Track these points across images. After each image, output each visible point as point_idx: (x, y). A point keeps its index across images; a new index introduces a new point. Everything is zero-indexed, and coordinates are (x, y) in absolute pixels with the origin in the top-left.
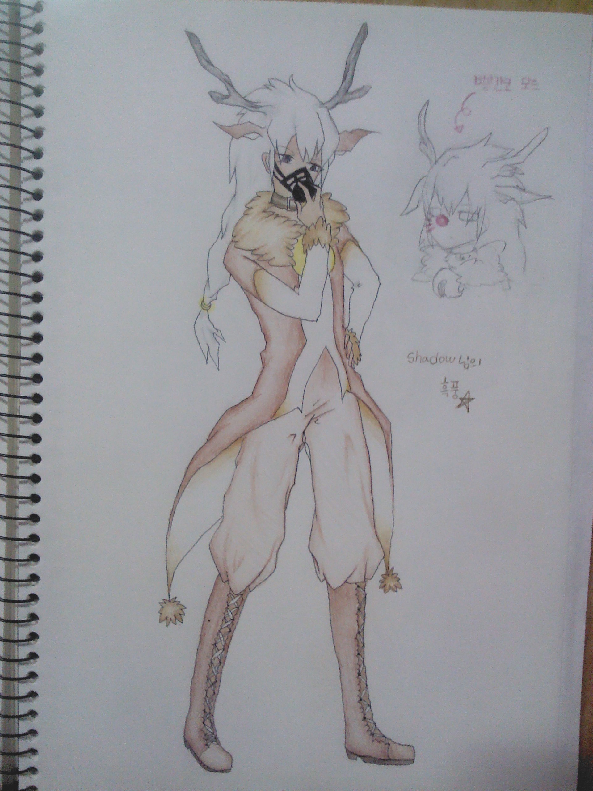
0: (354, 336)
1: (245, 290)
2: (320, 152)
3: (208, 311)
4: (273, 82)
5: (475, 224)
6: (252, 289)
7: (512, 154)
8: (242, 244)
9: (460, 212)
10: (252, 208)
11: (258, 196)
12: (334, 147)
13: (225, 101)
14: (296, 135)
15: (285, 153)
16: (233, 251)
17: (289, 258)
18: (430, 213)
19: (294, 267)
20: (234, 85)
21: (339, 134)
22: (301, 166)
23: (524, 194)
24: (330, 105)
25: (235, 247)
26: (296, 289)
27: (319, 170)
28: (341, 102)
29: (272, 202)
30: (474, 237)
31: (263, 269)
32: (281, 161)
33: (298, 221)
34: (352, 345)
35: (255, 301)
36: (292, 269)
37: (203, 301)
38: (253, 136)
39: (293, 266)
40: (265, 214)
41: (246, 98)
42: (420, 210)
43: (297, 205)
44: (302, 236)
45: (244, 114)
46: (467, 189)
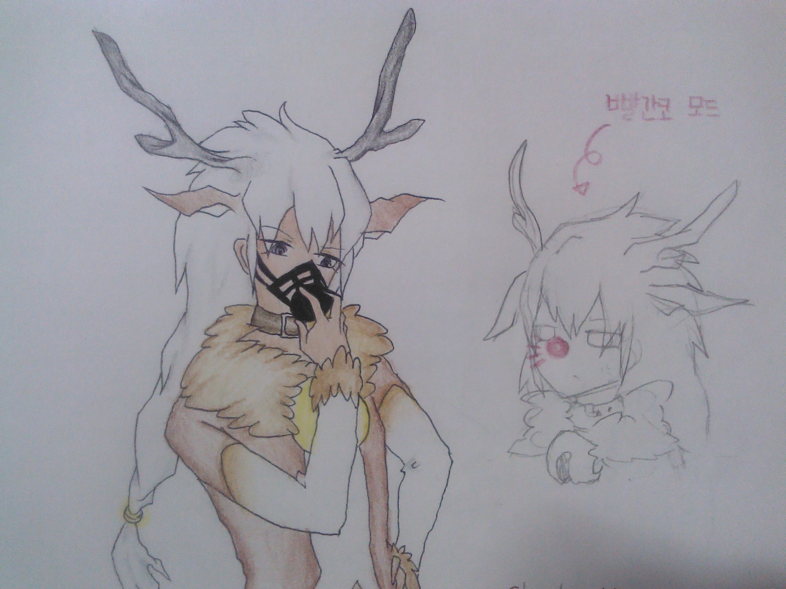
0: (409, 560)
1: (205, 483)
2: (338, 235)
3: (136, 525)
4: (250, 116)
5: (616, 351)
6: (217, 481)
7: (677, 228)
8: (198, 402)
9: (589, 332)
10: (216, 336)
11: (228, 314)
12: (362, 227)
13: (165, 151)
14: (294, 206)
15: (276, 237)
16: (181, 414)
17: (287, 422)
18: (536, 336)
19: (296, 437)
20: (180, 121)
21: (370, 203)
22: (305, 259)
23: (700, 297)
24: (351, 154)
25: (185, 406)
26: (300, 477)
27: (337, 265)
28: (372, 149)
29: (253, 323)
30: (615, 374)
31: (239, 443)
32: (268, 252)
33: (300, 353)
34: (406, 575)
35: (224, 502)
36: (293, 441)
37: (127, 508)
38: (218, 210)
39: (293, 435)
40: (242, 345)
41: (202, 145)
42: (519, 329)
43: (298, 326)
44: (310, 380)
45: (200, 173)
46: (599, 292)
